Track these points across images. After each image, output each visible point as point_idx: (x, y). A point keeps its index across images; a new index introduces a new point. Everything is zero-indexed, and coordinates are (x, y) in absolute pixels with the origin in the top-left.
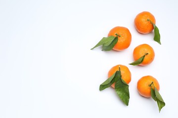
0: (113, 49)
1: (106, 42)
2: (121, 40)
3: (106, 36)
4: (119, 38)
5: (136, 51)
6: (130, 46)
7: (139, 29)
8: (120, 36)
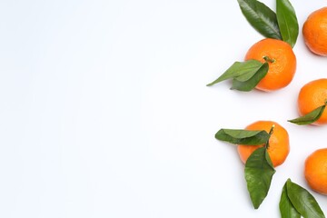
0: (257, 87)
1: (241, 73)
2: (274, 70)
3: (241, 59)
4: (271, 66)
5: (304, 93)
6: (292, 83)
7: (313, 47)
8: (272, 62)
